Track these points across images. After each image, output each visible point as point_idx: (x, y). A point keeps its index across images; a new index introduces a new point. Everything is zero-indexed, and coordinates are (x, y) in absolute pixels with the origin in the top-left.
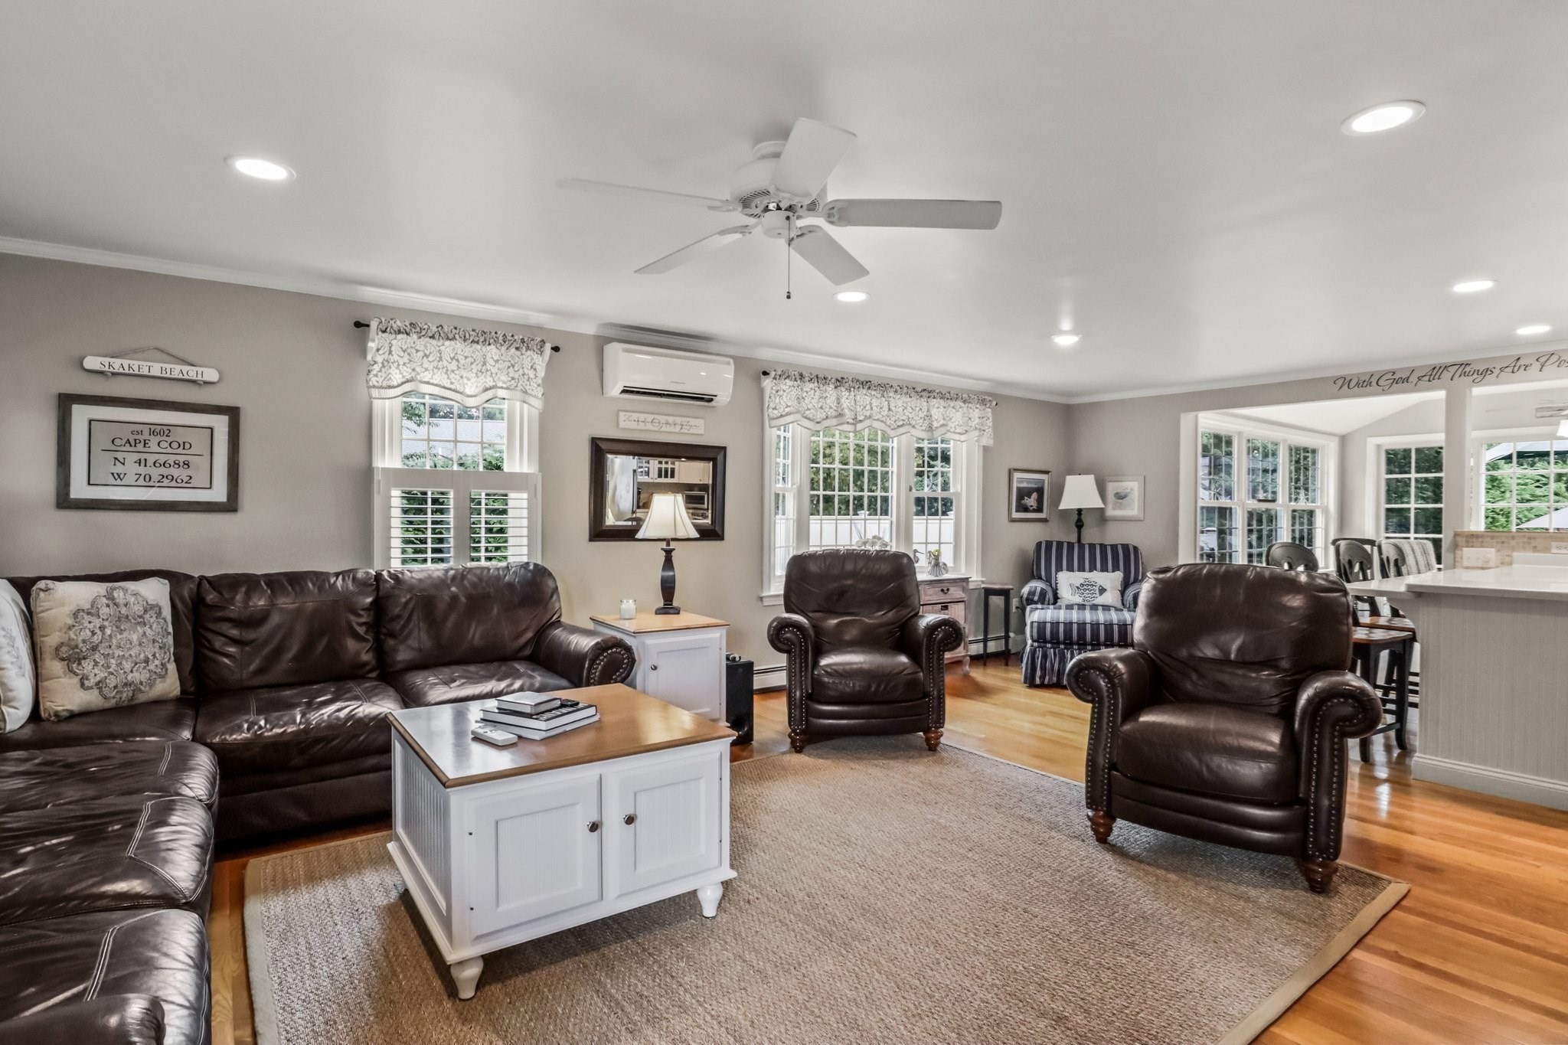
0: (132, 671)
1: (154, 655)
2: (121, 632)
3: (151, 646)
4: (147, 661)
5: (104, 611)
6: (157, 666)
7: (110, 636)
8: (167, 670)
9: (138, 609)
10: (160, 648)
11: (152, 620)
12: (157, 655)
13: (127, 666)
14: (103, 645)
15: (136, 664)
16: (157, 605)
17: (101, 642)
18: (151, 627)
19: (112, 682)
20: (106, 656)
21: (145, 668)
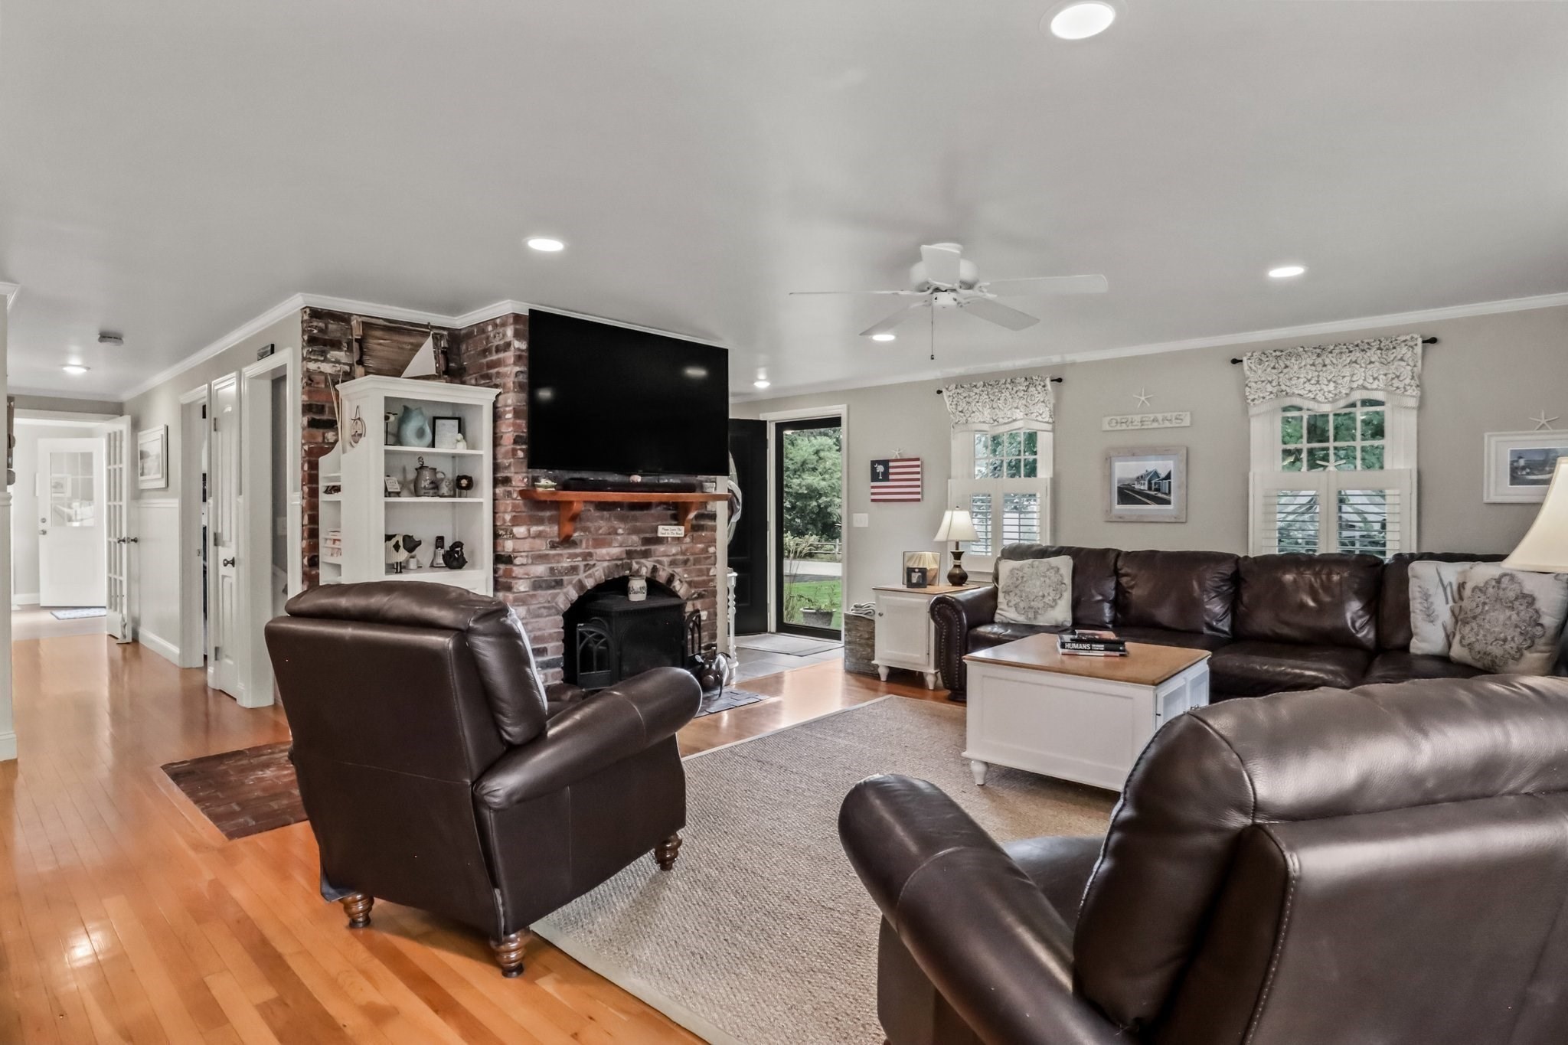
0: (1491, 644)
1: (1513, 639)
2: (1494, 610)
3: (1511, 629)
4: (1505, 640)
5: (1491, 590)
6: (1512, 648)
7: (1487, 611)
8: (1522, 655)
9: (1511, 595)
10: (1521, 634)
11: (1522, 608)
12: (1516, 639)
13: (1490, 639)
14: (1480, 617)
15: (1496, 640)
16: (1531, 596)
17: (1479, 614)
18: (1518, 614)
19: (1477, 647)
20: (1480, 626)
21: (1501, 645)
